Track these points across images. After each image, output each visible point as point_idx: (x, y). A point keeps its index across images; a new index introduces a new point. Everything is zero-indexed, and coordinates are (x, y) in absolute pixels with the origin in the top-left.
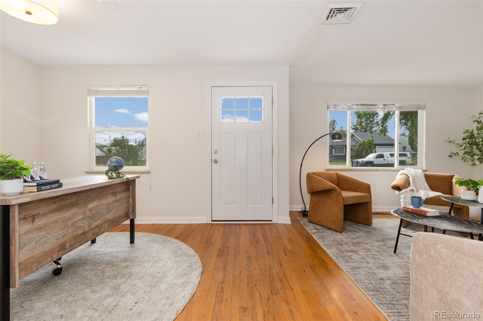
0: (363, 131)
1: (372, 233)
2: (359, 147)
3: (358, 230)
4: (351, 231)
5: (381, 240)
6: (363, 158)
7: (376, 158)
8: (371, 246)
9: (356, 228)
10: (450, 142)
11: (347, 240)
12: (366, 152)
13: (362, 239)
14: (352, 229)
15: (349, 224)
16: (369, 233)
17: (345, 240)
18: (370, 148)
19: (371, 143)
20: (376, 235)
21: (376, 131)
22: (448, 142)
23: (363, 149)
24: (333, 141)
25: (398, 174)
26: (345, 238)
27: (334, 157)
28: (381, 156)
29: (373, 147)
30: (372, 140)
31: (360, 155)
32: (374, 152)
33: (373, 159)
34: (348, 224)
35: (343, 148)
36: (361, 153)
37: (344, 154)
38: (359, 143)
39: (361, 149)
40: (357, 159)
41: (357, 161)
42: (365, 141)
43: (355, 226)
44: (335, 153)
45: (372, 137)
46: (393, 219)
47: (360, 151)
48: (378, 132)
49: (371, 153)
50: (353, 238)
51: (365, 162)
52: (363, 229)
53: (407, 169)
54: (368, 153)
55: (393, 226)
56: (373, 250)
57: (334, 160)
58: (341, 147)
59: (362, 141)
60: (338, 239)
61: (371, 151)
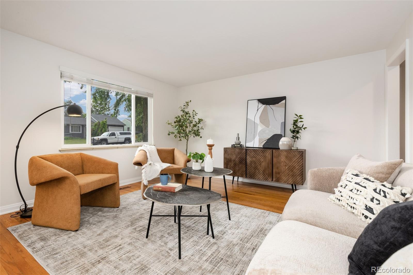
0: (97, 114)
1: (119, 217)
2: (95, 127)
3: (104, 219)
4: (95, 223)
5: (130, 223)
6: (98, 136)
7: (109, 136)
8: (122, 239)
9: (101, 216)
10: (169, 124)
11: (92, 241)
12: (101, 131)
13: (110, 231)
14: (96, 219)
15: (92, 213)
16: (116, 218)
17: (89, 242)
18: (104, 127)
19: (105, 124)
20: (123, 219)
21: (109, 114)
22: (168, 124)
23: (98, 128)
24: (69, 115)
25: (137, 150)
26: (88, 240)
27: (71, 135)
28: (113, 134)
29: (106, 127)
30: (106, 122)
31: (96, 134)
32: (107, 131)
33: (107, 136)
34: (90, 213)
35: (80, 127)
36: (96, 132)
37: (81, 132)
38: (95, 123)
39: (96, 128)
40: (93, 137)
41: (94, 138)
42: (99, 122)
43: (100, 213)
44: (72, 131)
45: (106, 119)
46: (134, 192)
47: (96, 130)
48: (110, 115)
49: (105, 132)
50: (99, 235)
51: (100, 139)
52: (108, 214)
53: (144, 146)
54: (102, 132)
55: (136, 200)
56: (126, 244)
57: (71, 138)
58: (78, 126)
59: (97, 122)
60: (79, 246)
61: (105, 130)
